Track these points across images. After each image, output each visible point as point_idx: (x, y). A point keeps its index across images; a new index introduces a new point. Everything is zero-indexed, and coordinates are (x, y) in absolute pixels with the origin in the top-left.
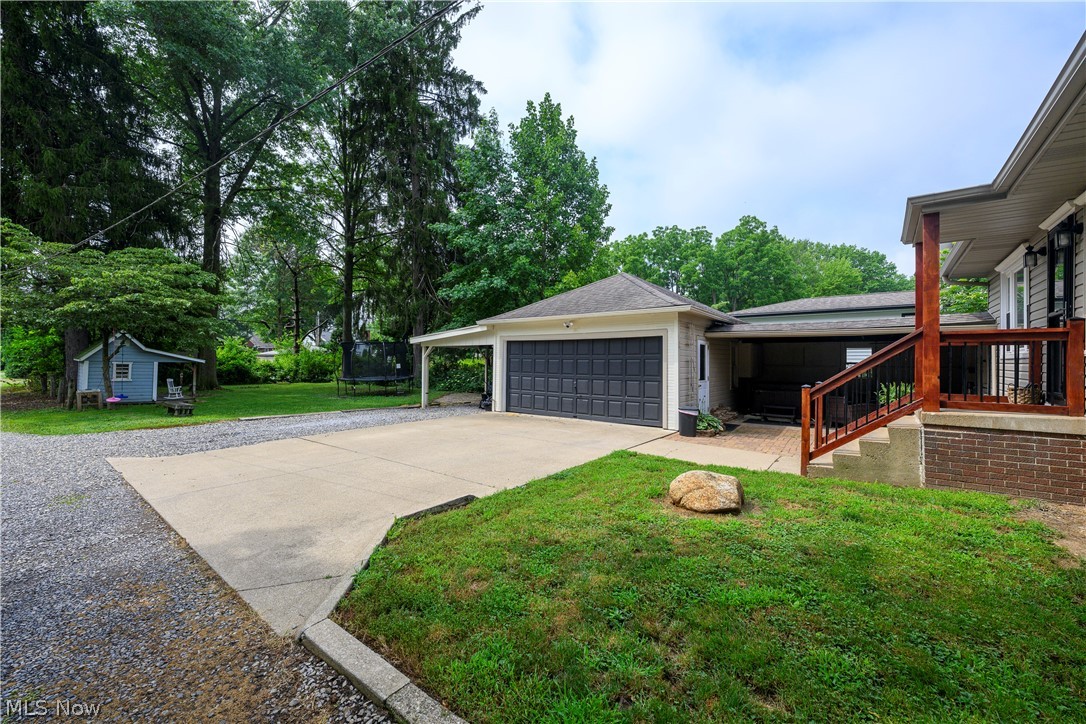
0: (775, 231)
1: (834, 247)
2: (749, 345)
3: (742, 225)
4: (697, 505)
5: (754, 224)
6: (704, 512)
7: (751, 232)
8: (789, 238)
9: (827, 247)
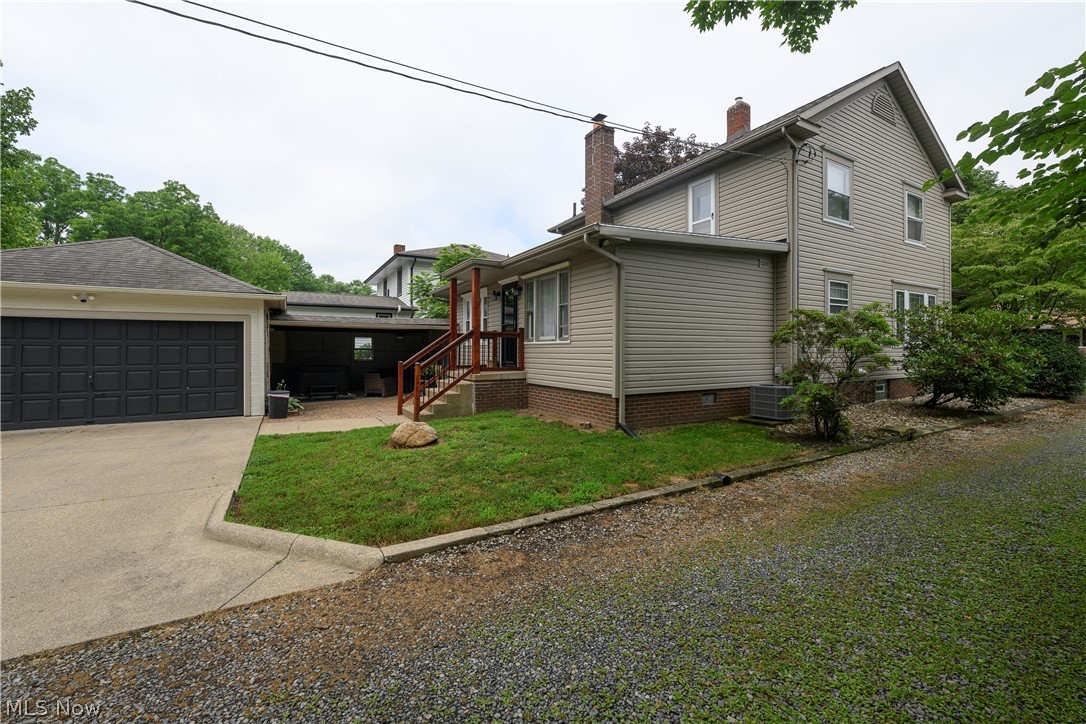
0: (209, 208)
1: (259, 237)
2: (283, 332)
3: (167, 190)
4: (419, 443)
5: (183, 194)
6: (424, 446)
7: (179, 200)
8: (223, 219)
9: (251, 236)
